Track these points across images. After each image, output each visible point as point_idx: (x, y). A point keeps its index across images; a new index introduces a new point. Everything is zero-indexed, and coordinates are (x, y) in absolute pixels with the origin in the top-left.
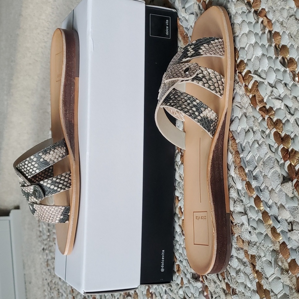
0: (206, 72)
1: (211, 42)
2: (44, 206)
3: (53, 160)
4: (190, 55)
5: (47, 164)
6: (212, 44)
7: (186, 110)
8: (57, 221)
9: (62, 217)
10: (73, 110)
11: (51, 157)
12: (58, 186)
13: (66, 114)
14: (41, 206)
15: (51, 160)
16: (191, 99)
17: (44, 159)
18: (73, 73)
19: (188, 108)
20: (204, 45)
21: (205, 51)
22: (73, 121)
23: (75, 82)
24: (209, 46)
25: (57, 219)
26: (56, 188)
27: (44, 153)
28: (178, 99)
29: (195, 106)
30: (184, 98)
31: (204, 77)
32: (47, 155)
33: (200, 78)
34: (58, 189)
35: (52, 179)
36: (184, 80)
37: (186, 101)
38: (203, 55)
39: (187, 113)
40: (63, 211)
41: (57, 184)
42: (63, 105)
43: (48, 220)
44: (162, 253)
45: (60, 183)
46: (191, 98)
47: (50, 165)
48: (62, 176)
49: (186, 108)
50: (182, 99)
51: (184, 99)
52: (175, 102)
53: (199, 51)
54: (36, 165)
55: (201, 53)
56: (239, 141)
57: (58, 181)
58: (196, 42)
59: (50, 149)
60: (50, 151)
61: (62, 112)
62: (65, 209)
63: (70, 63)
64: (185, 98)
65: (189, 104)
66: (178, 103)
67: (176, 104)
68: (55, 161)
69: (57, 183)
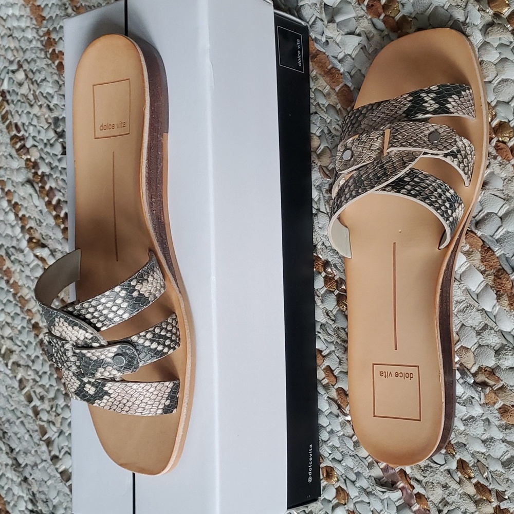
0: (461, 143)
1: (461, 93)
2: (133, 383)
3: (154, 293)
4: (432, 110)
5: (145, 302)
6: (463, 97)
7: (437, 205)
8: (160, 411)
9: (168, 402)
10: (161, 196)
11: (150, 288)
12: (165, 342)
13: (152, 204)
14: (126, 385)
15: (150, 293)
16: (442, 187)
17: (139, 291)
18: (160, 124)
19: (440, 201)
20: (453, 96)
21: (456, 108)
22: (162, 218)
23: (163, 142)
24: (461, 99)
25: (159, 407)
26: (160, 348)
27: (140, 280)
28: (422, 185)
29: (448, 199)
30: (431, 185)
31: (459, 151)
32: (144, 284)
33: (455, 153)
34: (164, 348)
35: (154, 330)
36: (429, 153)
37: (436, 190)
38: (453, 113)
39: (439, 211)
40: (169, 390)
41: (161, 339)
42: (146, 186)
43: (140, 410)
44: (310, 450)
45: (166, 338)
46: (442, 185)
47: (149, 303)
48: (168, 324)
49: (436, 201)
50: (429, 186)
51: (431, 187)
52: (417, 188)
53: (446, 105)
54: (125, 305)
55: (450, 109)
56: (503, 252)
57: (163, 333)
58: (439, 89)
59: (148, 273)
60: (148, 277)
61: (147, 199)
62: (173, 386)
63: (156, 104)
64: (433, 184)
65: (440, 196)
66: (424, 191)
67: (420, 194)
68: (157, 295)
69: (162, 337)
